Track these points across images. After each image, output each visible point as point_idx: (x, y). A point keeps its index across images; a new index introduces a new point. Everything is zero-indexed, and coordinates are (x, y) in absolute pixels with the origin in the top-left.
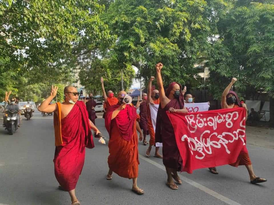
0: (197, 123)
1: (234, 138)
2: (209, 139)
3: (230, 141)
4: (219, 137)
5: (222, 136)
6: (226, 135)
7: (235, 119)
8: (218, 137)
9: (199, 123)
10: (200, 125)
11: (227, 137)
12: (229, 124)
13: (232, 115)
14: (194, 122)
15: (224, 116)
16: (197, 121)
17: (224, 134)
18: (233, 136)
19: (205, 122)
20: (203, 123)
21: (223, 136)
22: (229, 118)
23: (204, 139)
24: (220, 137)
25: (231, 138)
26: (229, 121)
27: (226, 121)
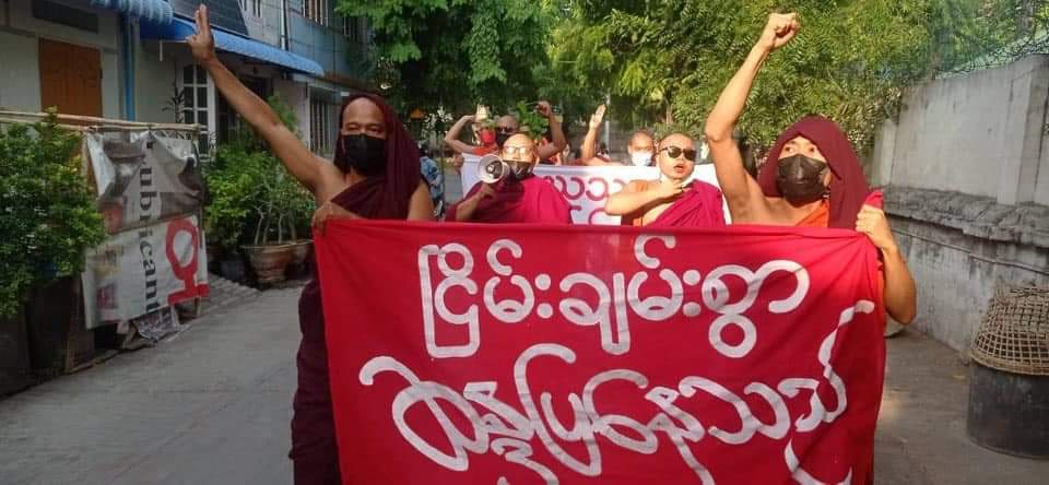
0: (488, 298)
1: (749, 423)
2: (588, 398)
3: (716, 432)
4: (654, 395)
5: (673, 395)
6: (702, 396)
7: (777, 307)
8: (649, 396)
9: (499, 296)
10: (509, 310)
11: (708, 410)
12: (733, 335)
13: (753, 278)
14: (472, 288)
15: (692, 277)
16: (492, 284)
17: (687, 387)
18: (742, 408)
19: (540, 297)
20: (530, 299)
21: (681, 397)
22: (734, 300)
23: (546, 398)
24: (666, 397)
25: (734, 424)
26: (733, 314)
27: (709, 315)
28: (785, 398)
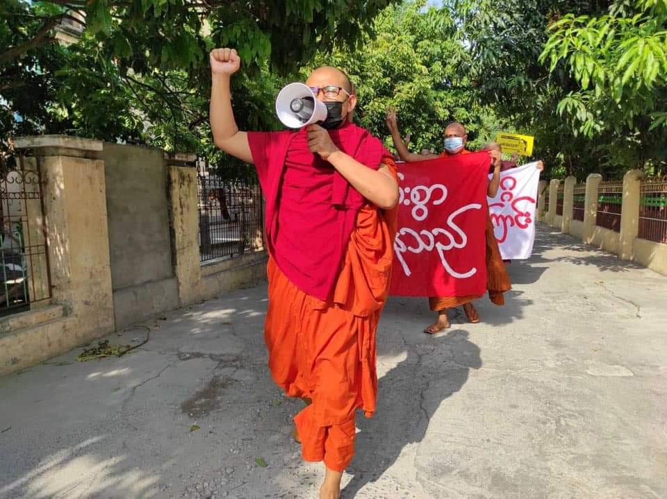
1: (422, 245)
3: (410, 248)
5: (399, 234)
6: (408, 234)
7: (436, 203)
11: (408, 240)
12: (420, 212)
13: (429, 191)
15: (407, 190)
17: (403, 231)
18: (419, 239)
21: (401, 235)
22: (421, 199)
25: (416, 245)
26: (420, 205)
27: (412, 205)
28: (434, 235)
